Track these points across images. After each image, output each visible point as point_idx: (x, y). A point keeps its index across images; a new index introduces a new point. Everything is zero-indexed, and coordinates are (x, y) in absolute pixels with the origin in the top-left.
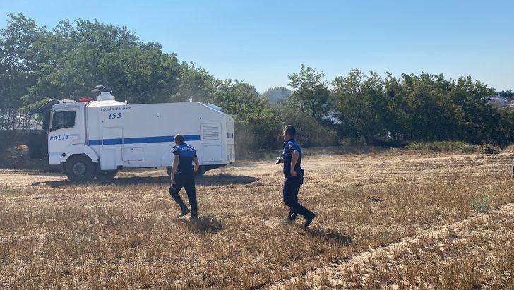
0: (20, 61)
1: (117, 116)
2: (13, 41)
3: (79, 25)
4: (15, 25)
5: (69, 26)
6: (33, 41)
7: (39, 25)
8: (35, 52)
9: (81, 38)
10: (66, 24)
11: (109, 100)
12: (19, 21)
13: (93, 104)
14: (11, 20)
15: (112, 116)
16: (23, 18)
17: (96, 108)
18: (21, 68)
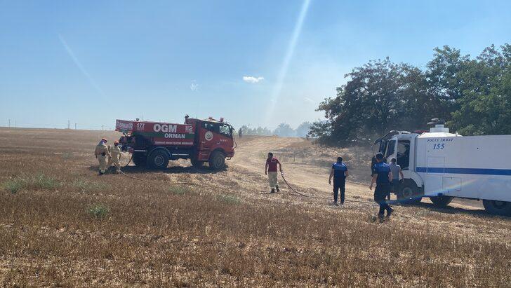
0: (444, 90)
1: (441, 146)
2: (438, 72)
3: (505, 50)
4: (440, 57)
5: (495, 52)
6: (457, 71)
7: (462, 55)
8: (459, 81)
9: (507, 64)
10: (492, 51)
11: (441, 131)
12: (444, 53)
13: (425, 135)
14: (436, 53)
15: (437, 146)
16: (449, 50)
17: (430, 140)
18: (444, 97)
